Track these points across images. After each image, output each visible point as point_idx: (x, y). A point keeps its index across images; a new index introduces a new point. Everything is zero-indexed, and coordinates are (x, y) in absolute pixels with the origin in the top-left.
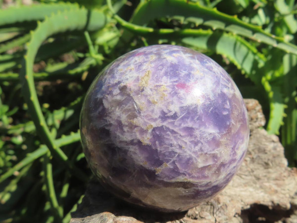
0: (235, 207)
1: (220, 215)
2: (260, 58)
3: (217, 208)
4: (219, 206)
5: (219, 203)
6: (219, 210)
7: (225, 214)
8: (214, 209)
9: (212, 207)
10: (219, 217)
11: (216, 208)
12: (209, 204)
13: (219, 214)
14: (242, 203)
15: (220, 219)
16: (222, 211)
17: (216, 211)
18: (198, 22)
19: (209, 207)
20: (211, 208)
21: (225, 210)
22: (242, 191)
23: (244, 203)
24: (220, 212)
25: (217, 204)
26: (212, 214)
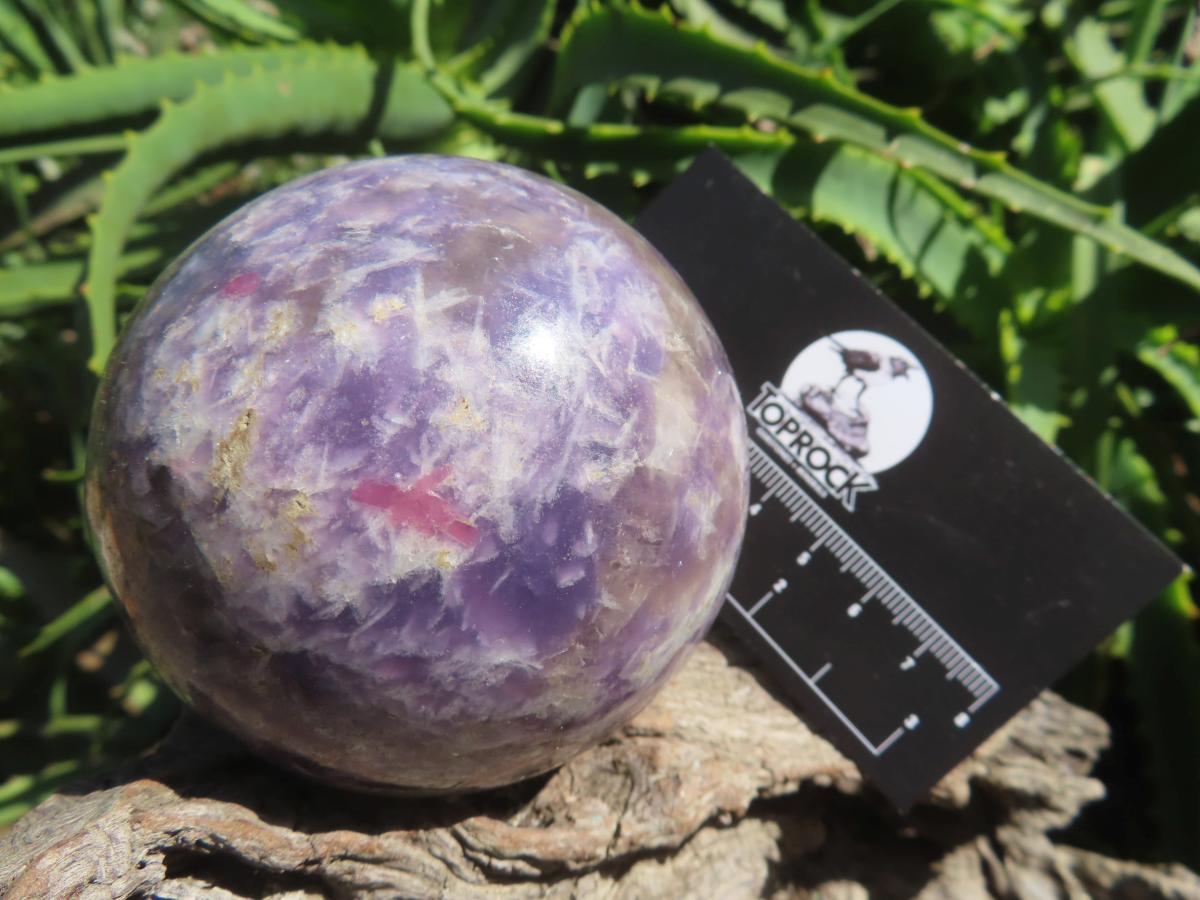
0: (714, 786)
1: (647, 813)
2: (988, 241)
3: (644, 789)
4: (653, 778)
5: (654, 769)
6: (649, 795)
7: (666, 810)
8: (632, 789)
9: (629, 782)
10: (641, 820)
11: (640, 786)
12: (622, 769)
13: (643, 809)
14: (763, 773)
15: (641, 828)
16: (657, 799)
17: (638, 800)
18: (702, 94)
19: (618, 780)
20: (623, 785)
21: (670, 794)
22: (779, 727)
23: (772, 772)
24: (650, 802)
25: (648, 773)
26: (622, 807)
